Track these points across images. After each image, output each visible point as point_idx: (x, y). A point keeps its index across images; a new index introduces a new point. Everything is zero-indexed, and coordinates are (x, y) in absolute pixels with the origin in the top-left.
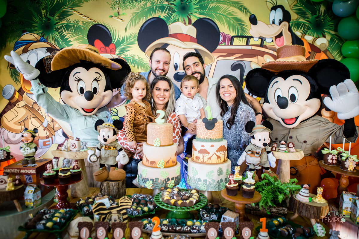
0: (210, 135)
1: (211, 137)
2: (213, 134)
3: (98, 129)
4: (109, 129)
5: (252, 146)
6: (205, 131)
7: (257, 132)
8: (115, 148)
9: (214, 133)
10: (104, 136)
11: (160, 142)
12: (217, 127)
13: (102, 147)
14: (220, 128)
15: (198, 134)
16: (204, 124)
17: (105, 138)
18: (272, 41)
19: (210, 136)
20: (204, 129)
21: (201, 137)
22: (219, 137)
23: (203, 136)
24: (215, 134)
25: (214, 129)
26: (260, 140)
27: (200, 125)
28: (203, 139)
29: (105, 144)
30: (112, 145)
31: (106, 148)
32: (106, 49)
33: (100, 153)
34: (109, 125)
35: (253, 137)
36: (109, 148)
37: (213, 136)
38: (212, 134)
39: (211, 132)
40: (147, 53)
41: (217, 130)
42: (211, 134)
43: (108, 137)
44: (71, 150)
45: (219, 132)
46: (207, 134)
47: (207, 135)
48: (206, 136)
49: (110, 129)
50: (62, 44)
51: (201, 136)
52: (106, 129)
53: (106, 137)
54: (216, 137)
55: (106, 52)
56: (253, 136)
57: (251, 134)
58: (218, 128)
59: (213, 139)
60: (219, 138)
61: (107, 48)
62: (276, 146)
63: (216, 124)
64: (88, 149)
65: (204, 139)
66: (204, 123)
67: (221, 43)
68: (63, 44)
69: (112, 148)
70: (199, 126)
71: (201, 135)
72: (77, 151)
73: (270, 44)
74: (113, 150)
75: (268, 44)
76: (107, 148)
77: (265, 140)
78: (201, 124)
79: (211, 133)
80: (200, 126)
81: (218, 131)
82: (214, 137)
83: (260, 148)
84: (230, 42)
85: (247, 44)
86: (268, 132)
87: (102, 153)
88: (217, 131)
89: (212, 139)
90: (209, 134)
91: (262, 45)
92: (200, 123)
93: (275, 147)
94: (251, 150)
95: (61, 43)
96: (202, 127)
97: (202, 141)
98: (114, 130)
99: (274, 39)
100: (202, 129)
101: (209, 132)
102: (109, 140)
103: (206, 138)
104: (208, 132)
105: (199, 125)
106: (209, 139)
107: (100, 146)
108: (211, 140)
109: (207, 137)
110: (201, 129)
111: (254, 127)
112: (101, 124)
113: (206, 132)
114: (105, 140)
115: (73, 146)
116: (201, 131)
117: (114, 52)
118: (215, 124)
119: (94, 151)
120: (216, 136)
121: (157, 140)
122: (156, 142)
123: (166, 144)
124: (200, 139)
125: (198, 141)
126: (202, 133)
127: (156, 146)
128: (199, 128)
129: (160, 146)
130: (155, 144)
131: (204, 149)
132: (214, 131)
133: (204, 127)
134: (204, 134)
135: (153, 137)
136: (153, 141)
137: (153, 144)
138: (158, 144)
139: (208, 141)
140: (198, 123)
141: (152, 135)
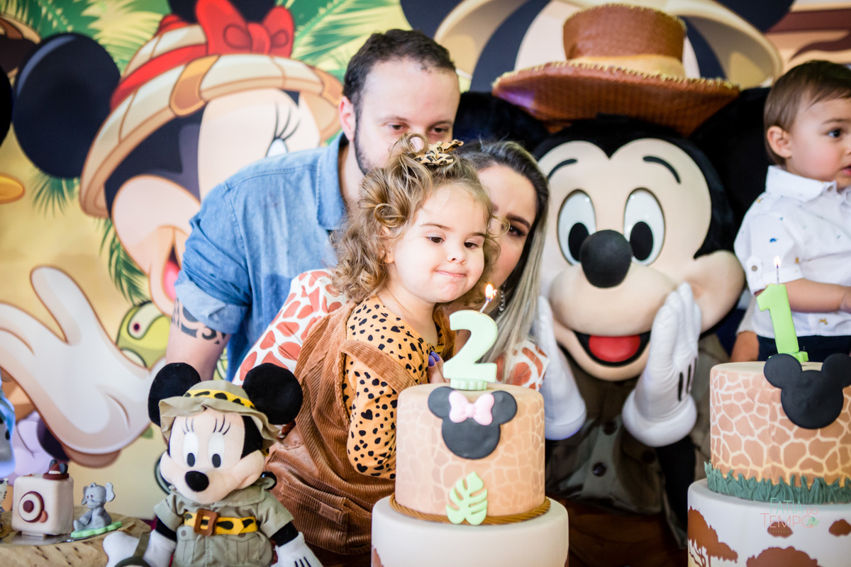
0: (815, 458)
1: (825, 473)
2: (834, 454)
3: (164, 416)
4: (220, 416)
6: (782, 437)
8: (252, 527)
9: (838, 445)
10: (191, 459)
11: (488, 497)
13: (183, 518)
15: (732, 455)
16: (777, 390)
17: (196, 468)
19: (818, 467)
20: (777, 424)
21: (756, 472)
23: (767, 465)
24: (844, 451)
25: (838, 420)
27: (747, 400)
28: (767, 483)
29: (195, 505)
30: (237, 510)
31: (205, 522)
32: (248, 34)
33: (173, 554)
34: (221, 396)
36: (217, 524)
37: (832, 464)
38: (831, 452)
39: (823, 439)
42: (822, 456)
43: (216, 460)
44: (20, 534)
46: (796, 451)
47: (800, 461)
48: (790, 464)
49: (229, 417)
50: (50, 17)
51: (752, 467)
52: (206, 420)
53: (203, 465)
55: (248, 46)
61: (255, 29)
64: (111, 527)
65: (776, 483)
66: (775, 385)
68: (55, 16)
69: (238, 526)
71: (759, 463)
72: (48, 536)
74: (242, 535)
76: (211, 524)
78: (751, 396)
79: (819, 449)
80: (748, 408)
82: (839, 473)
87: (179, 555)
89: (829, 484)
90: (808, 455)
92: (743, 390)
95: (44, 10)
96: (760, 410)
97: (765, 499)
98: (248, 421)
100: (759, 423)
101: (807, 443)
102: (220, 483)
103: (794, 477)
104: (800, 440)
105: (740, 396)
107: (176, 511)
108: (826, 492)
109: (796, 469)
110: (752, 425)
112: (181, 391)
113: (793, 440)
114: (198, 481)
115: (29, 507)
116: (755, 438)
117: (288, 46)
118: (845, 391)
119: (135, 542)
121: (465, 486)
122: (460, 497)
123: (521, 508)
124: (751, 485)
125: (732, 494)
126: (765, 448)
127: (461, 520)
128: (738, 417)
129: (482, 524)
130: (457, 509)
131: (791, 549)
132: (837, 436)
133: (773, 409)
134: (774, 454)
135: (442, 469)
136: (440, 494)
137: (442, 513)
138: (474, 508)
139: (803, 495)
140: (728, 389)
141: (435, 455)
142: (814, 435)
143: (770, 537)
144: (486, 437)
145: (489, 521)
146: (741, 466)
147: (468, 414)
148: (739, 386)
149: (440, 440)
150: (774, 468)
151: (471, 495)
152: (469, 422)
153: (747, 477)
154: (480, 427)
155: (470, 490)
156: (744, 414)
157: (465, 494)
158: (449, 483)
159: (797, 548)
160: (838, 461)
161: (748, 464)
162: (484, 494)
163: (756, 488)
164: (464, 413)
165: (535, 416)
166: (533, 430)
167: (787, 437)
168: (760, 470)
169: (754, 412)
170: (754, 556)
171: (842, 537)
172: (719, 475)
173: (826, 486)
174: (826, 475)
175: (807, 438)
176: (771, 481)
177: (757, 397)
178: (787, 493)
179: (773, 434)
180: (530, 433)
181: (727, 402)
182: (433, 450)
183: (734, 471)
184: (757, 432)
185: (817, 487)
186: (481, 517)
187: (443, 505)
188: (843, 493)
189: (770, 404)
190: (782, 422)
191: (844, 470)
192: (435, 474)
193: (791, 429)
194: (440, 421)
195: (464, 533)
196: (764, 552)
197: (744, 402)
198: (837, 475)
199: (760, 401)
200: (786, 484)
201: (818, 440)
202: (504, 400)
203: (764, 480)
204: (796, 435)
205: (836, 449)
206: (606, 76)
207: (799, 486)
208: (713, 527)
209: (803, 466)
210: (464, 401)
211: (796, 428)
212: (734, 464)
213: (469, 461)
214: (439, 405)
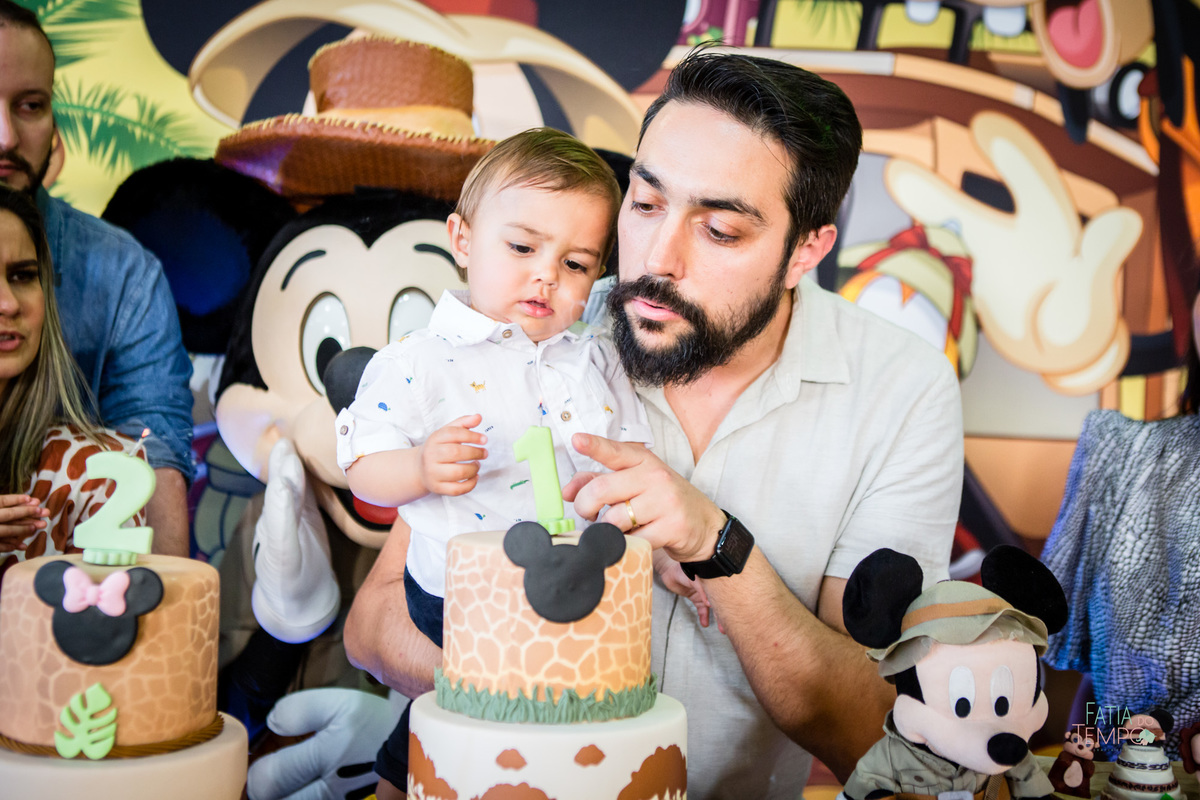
0: (566, 663)
1: (578, 682)
2: (591, 656)
5: (905, 759)
6: (523, 634)
7: (937, 642)
9: (597, 645)
11: (117, 719)
12: (620, 594)
14: (638, 600)
15: (463, 657)
16: (520, 572)
18: (1028, 27)
19: (568, 674)
20: (518, 616)
21: (488, 682)
22: (630, 674)
23: (503, 672)
24: (603, 653)
25: (597, 610)
26: (963, 708)
27: (483, 583)
28: (503, 697)
35: (908, 684)
37: (587, 670)
38: (586, 655)
39: (577, 637)
40: (200, 80)
41: (617, 619)
42: (574, 660)
45: (634, 632)
46: (540, 653)
47: (546, 666)
48: (532, 670)
51: (486, 674)
54: (614, 677)
56: (912, 671)
57: (890, 657)
58: (627, 608)
59: (593, 697)
60: (631, 683)
62: (1087, 753)
63: (616, 576)
65: (513, 696)
66: (517, 563)
67: (697, 32)
70: (473, 588)
71: (493, 669)
73: (1011, 45)
75: (998, 44)
77: (1002, 706)
78: (488, 577)
79: (571, 650)
80: (484, 594)
81: (625, 628)
82: (596, 682)
83: (967, 777)
84: (752, 25)
85: (866, 41)
86: (1024, 640)
88: (619, 628)
89: (583, 697)
90: (556, 658)
91: (959, 52)
92: (478, 570)
93: (1083, 761)
94: (891, 786)
96: (498, 597)
97: (502, 717)
99: (1037, 15)
100: (495, 615)
101: (555, 642)
103: (537, 689)
104: (547, 639)
105: (474, 578)
106: (557, 698)
108: (577, 708)
109: (540, 677)
110: (487, 617)
111: (919, 604)
113: (537, 638)
116: (490, 636)
118: (608, 572)
120: (614, 667)
121: (84, 703)
122: (75, 719)
123: (168, 733)
124: (484, 700)
125: (459, 711)
126: (502, 649)
127: (74, 752)
128: (471, 607)
129: (109, 757)
130: (70, 736)
131: (524, 785)
132: (595, 632)
133: (514, 596)
134: (513, 657)
135: (53, 678)
136: (48, 715)
137: (49, 742)
138: (95, 736)
139: (547, 713)
140: (462, 567)
141: (44, 659)
142: (565, 631)
143: (498, 770)
144: (116, 633)
145: (118, 752)
146: (473, 673)
147: (90, 600)
148: (473, 564)
149: (50, 638)
150: (512, 677)
151: (93, 716)
152: (91, 611)
153: (479, 688)
154: (108, 619)
155: (91, 710)
156: (478, 602)
157: (83, 714)
158: (62, 700)
159: (532, 784)
160: (596, 666)
161: (479, 670)
162: (112, 714)
163: (488, 703)
164: (83, 599)
165: (198, 603)
166: (194, 622)
167: (531, 635)
168: (495, 679)
169: (491, 600)
170: (477, 797)
171: (591, 768)
172: (446, 684)
173: (578, 699)
174: (579, 685)
175: (556, 634)
176: (507, 693)
177: (495, 579)
178: (527, 709)
179: (513, 629)
180: (189, 626)
181: (460, 586)
182: (41, 652)
183: (463, 680)
184: (494, 627)
185: (566, 701)
186: (106, 747)
187: (50, 732)
188: (601, 709)
189: (510, 589)
190: (524, 614)
191: (604, 677)
192: (43, 687)
193: (535, 623)
194: (51, 611)
195: (80, 771)
196: (491, 790)
197: (479, 585)
198: (594, 684)
199: (499, 585)
200: (526, 698)
201: (569, 638)
202: (144, 581)
203: (499, 692)
204: (543, 632)
205: (593, 650)
206: (356, 135)
207: (543, 699)
208: (432, 758)
209: (550, 673)
210: (85, 582)
211: (542, 621)
212: (465, 670)
213: (90, 668)
214: (49, 588)
